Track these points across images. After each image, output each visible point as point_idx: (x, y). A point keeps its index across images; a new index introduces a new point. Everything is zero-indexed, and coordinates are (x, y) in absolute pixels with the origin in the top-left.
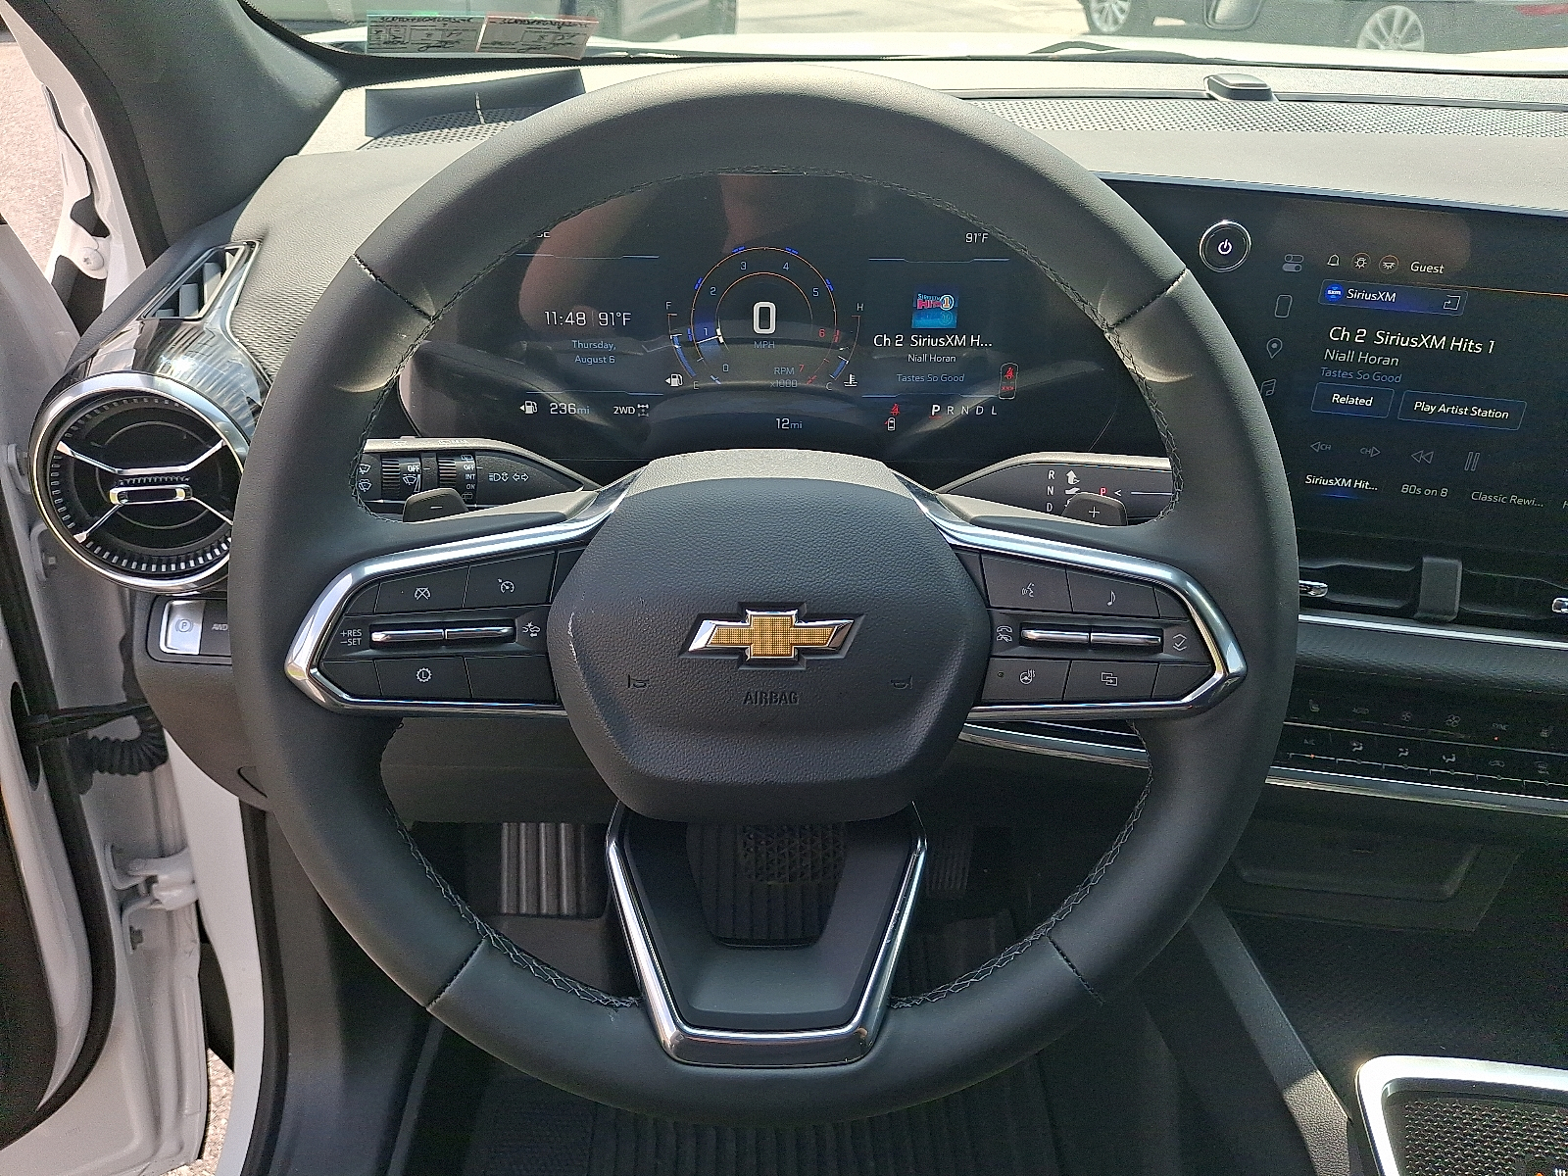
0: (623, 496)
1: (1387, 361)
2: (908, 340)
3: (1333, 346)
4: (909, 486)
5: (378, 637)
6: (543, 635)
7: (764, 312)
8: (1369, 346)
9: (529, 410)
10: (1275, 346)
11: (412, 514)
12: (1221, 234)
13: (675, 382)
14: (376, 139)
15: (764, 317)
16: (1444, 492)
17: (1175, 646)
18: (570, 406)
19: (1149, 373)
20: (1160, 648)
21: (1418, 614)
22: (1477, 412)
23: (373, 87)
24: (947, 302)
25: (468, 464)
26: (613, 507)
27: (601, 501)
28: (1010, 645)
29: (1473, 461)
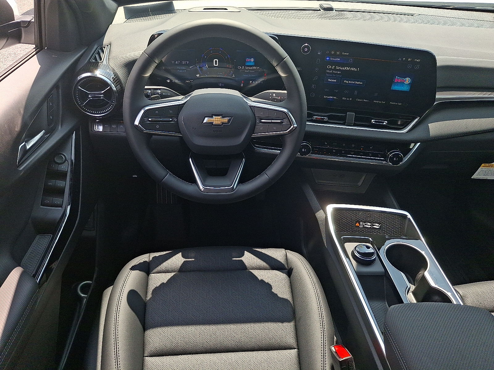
0: (190, 96)
1: (339, 72)
2: (245, 67)
3: (328, 69)
4: (242, 95)
5: (150, 119)
6: (177, 120)
7: (216, 61)
8: (335, 69)
9: (168, 81)
10: (317, 69)
11: (152, 99)
12: (306, 47)
13: (198, 76)
14: (128, 20)
15: (216, 62)
16: (351, 99)
17: (286, 122)
18: (177, 81)
19: (282, 75)
20: (283, 123)
21: (346, 124)
22: (356, 83)
23: (125, 6)
24: (252, 60)
25: (159, 91)
26: (188, 98)
27: (186, 98)
28: (259, 123)
29: (356, 93)
